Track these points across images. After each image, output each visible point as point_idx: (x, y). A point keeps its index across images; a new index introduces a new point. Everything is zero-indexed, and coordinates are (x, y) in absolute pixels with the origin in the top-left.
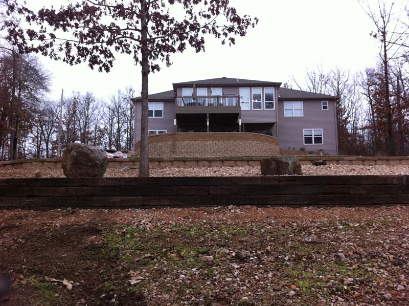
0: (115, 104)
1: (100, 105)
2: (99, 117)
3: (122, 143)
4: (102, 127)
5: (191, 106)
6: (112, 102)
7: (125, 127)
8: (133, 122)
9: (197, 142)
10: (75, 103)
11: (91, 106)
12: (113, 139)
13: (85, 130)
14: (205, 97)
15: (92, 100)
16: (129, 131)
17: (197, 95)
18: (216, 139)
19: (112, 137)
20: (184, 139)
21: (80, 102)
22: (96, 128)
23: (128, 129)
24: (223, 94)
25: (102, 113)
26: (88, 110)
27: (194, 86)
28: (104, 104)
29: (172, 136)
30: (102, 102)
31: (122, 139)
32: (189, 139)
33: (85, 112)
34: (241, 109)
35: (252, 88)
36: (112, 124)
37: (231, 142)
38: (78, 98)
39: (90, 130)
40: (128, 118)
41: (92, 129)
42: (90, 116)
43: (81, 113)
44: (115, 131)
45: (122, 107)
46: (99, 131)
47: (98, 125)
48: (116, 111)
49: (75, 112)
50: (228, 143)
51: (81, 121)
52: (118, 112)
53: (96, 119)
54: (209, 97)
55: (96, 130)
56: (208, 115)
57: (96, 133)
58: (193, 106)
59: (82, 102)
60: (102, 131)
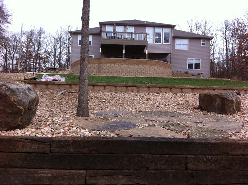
0: (58, 35)
1: (48, 36)
2: (48, 44)
3: (62, 61)
4: (49, 50)
5: (112, 39)
6: (57, 34)
7: (65, 51)
8: (70, 48)
9: (116, 65)
10: (32, 34)
11: (42, 36)
12: (57, 59)
13: (38, 52)
14: (122, 33)
15: (43, 32)
16: (67, 54)
17: (117, 31)
18: (129, 64)
19: (56, 57)
20: (107, 62)
21: (35, 33)
22: (45, 51)
23: (66, 53)
24: (135, 32)
25: (49, 41)
26: (40, 39)
27: (115, 24)
28: (51, 35)
29: (98, 60)
30: (50, 34)
31: (62, 59)
32: (111, 63)
33: (38, 40)
34: (148, 43)
35: (155, 28)
36: (56, 49)
37: (140, 66)
38: (34, 30)
39: (41, 52)
40: (66, 45)
41: (43, 51)
42: (41, 43)
43: (35, 40)
44: (58, 53)
45: (63, 38)
46: (47, 53)
47: (47, 49)
48: (59, 40)
49: (31, 40)
50: (138, 66)
51: (36, 46)
52: (60, 41)
53: (46, 45)
54: (125, 33)
55: (45, 52)
56: (124, 46)
57: (45, 54)
58: (114, 39)
59: (36, 33)
60: (49, 53)
